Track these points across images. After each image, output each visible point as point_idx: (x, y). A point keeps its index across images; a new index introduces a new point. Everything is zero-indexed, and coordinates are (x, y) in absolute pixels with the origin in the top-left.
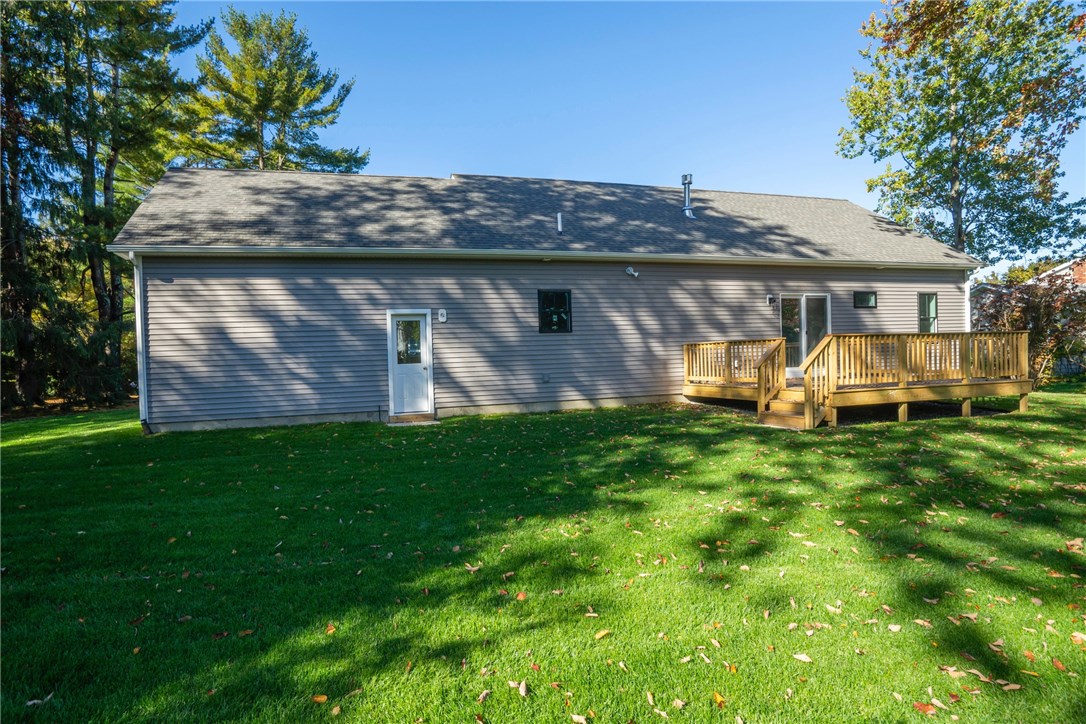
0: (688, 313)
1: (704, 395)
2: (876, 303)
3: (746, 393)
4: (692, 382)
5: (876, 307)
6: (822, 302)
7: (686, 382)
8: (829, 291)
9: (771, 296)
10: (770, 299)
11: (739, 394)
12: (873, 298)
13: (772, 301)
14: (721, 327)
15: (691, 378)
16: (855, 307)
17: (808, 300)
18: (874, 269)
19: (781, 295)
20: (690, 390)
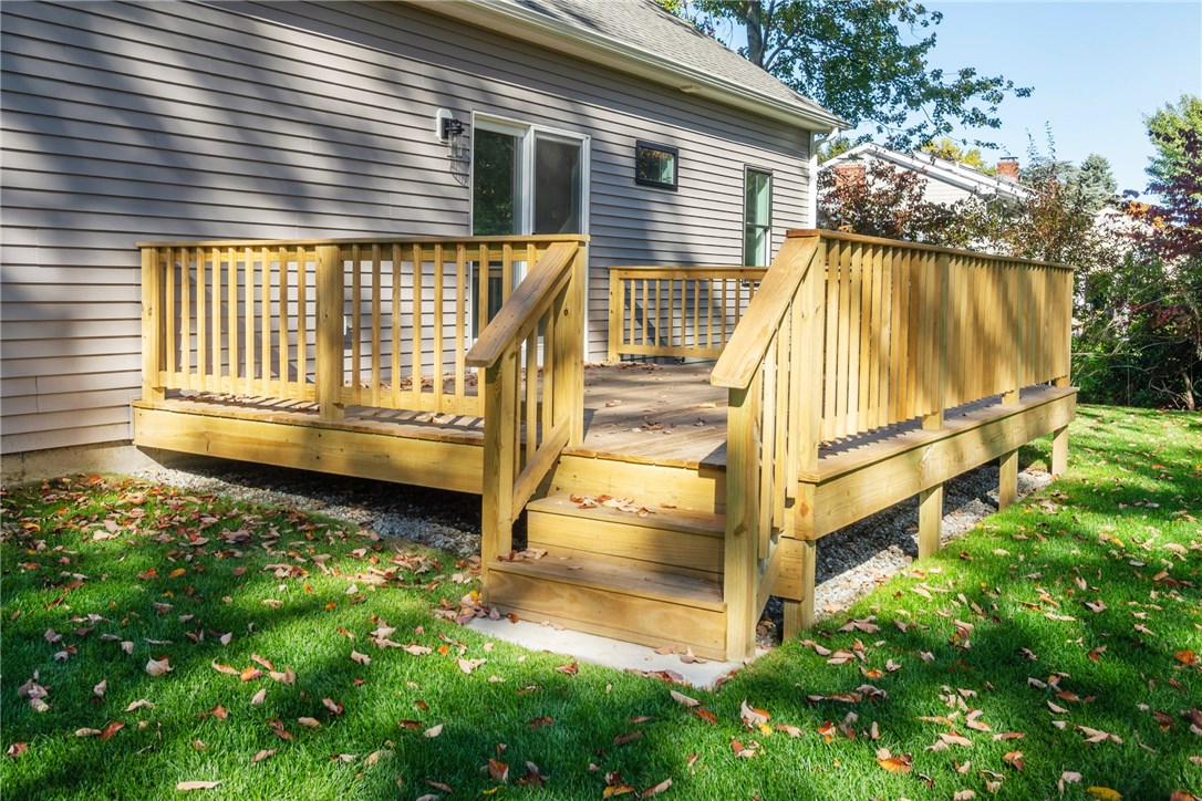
0: (171, 126)
1: (226, 450)
2: (676, 176)
3: (414, 456)
4: (172, 394)
5: (674, 188)
6: (570, 152)
7: (148, 396)
8: (586, 128)
9: (449, 115)
10: (446, 122)
11: (385, 461)
12: (671, 164)
13: (451, 128)
14: (294, 196)
15: (172, 380)
16: (639, 181)
17: (541, 145)
18: (675, 92)
19: (477, 118)
20: (169, 428)
